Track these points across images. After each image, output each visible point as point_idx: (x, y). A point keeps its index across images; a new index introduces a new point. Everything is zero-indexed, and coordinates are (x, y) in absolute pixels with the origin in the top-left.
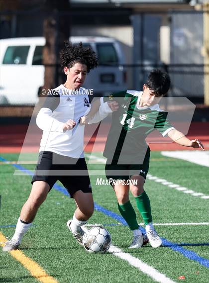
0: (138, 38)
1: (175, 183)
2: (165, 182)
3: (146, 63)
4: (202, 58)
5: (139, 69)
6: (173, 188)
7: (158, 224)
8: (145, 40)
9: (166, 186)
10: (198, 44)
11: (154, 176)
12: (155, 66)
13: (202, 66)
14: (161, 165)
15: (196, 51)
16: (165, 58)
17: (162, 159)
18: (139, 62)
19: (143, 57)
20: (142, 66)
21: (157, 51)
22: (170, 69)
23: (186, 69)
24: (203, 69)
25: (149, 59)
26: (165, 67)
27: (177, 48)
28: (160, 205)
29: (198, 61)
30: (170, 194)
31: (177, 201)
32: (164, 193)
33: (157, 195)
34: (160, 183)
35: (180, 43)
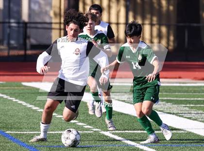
0: (7, 4)
1: (31, 104)
2: (24, 103)
3: (12, 21)
4: (51, 18)
5: (7, 25)
6: (30, 108)
7: (20, 132)
8: (12, 5)
9: (25, 106)
10: (48, 8)
11: (16, 99)
12: (18, 23)
13: (51, 23)
14: (22, 91)
15: (47, 13)
16: (25, 17)
17: (23, 88)
18: (7, 20)
19: (10, 17)
20: (9, 23)
21: (19, 13)
22: (28, 25)
23: (39, 26)
24: (51, 26)
25: (14, 18)
26: (25, 24)
27: (34, 11)
28: (20, 119)
29: (48, 20)
30: (28, 111)
31: (33, 116)
32: (24, 110)
33: (18, 112)
34: (21, 104)
35: (35, 7)
